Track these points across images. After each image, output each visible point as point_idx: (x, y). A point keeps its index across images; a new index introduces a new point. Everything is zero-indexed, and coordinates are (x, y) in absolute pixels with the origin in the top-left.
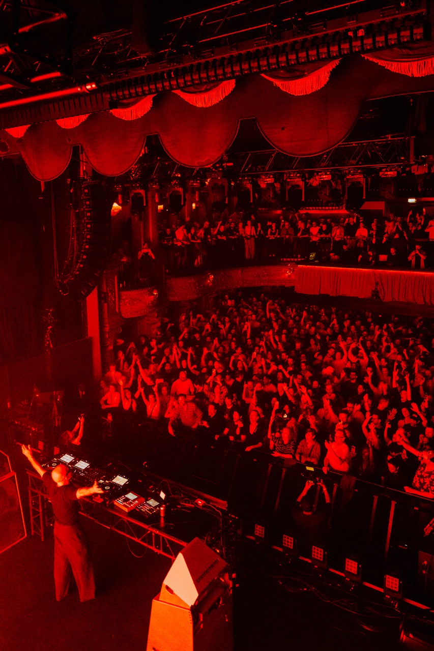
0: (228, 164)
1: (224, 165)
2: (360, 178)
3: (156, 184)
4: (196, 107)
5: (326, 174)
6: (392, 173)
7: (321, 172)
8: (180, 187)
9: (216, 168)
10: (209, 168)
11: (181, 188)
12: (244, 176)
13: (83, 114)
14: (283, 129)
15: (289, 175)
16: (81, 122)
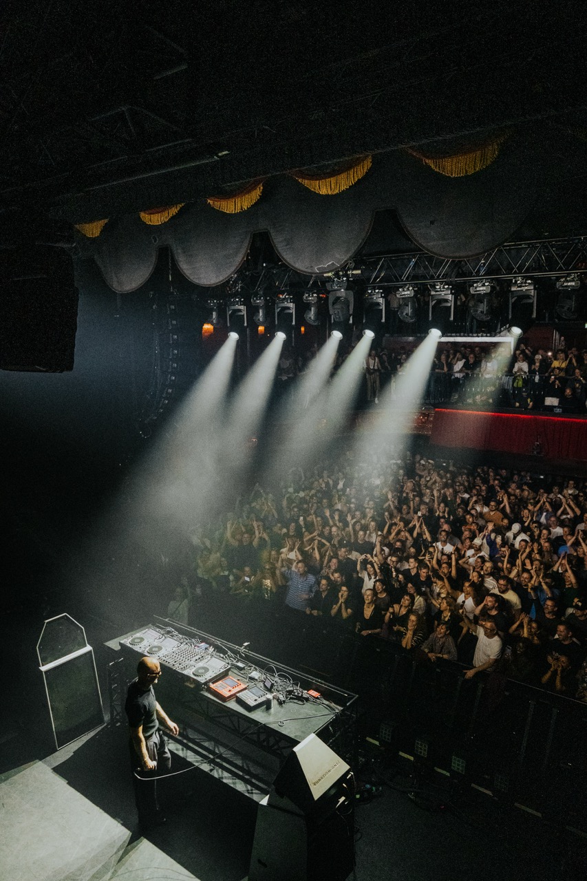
0: (354, 272)
1: (349, 273)
2: (528, 288)
3: (260, 299)
4: (319, 195)
5: (484, 285)
6: (574, 284)
7: (477, 282)
8: (291, 302)
9: (339, 277)
10: (329, 277)
11: (292, 304)
12: (374, 288)
13: (173, 205)
14: (432, 223)
15: (434, 286)
16: (171, 215)
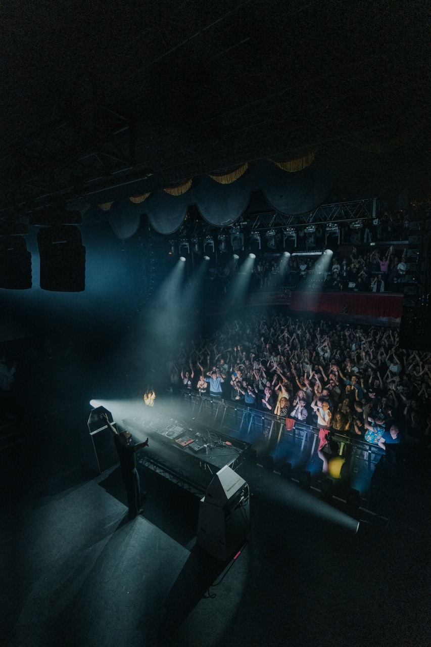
0: (243, 223)
1: (241, 224)
2: (335, 228)
3: (196, 239)
4: (221, 184)
5: (312, 228)
6: (359, 225)
7: (308, 226)
9: (236, 226)
10: (230, 227)
11: (212, 241)
12: (254, 231)
13: (147, 193)
14: (281, 197)
15: (286, 229)
16: (145, 198)
